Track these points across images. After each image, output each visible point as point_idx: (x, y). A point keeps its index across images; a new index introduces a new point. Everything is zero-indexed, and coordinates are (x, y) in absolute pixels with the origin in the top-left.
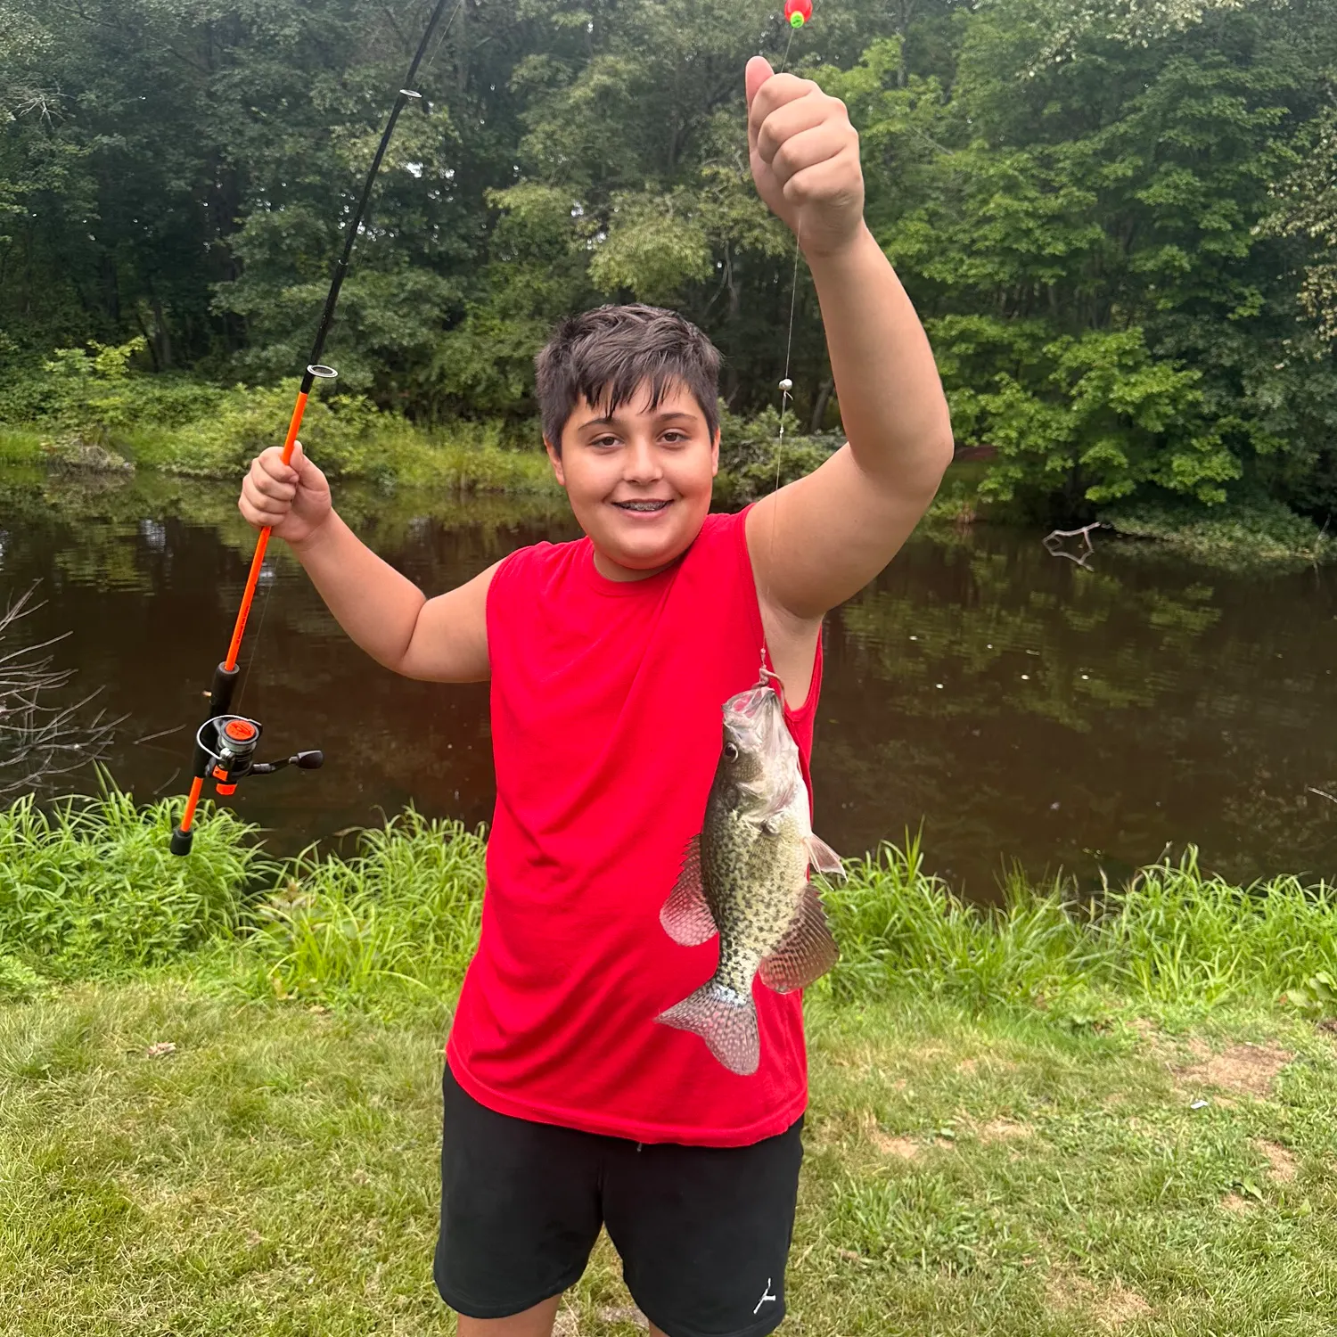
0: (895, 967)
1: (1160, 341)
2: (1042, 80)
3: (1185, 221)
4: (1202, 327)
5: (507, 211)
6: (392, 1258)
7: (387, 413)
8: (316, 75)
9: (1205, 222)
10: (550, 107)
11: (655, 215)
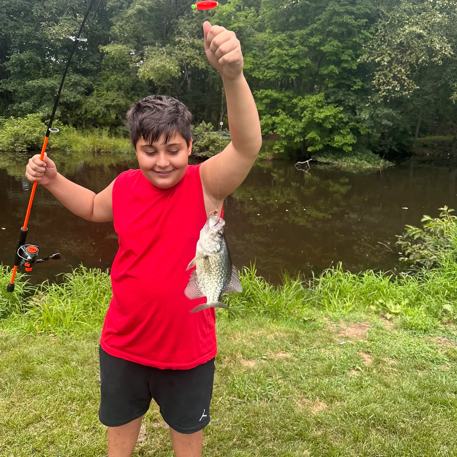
0: (249, 307)
1: (329, 97)
2: (289, 9)
3: (337, 57)
4: (343, 92)
5: (107, 53)
6: (82, 414)
7: (66, 126)
8: (34, 4)
9: (343, 57)
10: (121, 16)
11: (160, 54)
